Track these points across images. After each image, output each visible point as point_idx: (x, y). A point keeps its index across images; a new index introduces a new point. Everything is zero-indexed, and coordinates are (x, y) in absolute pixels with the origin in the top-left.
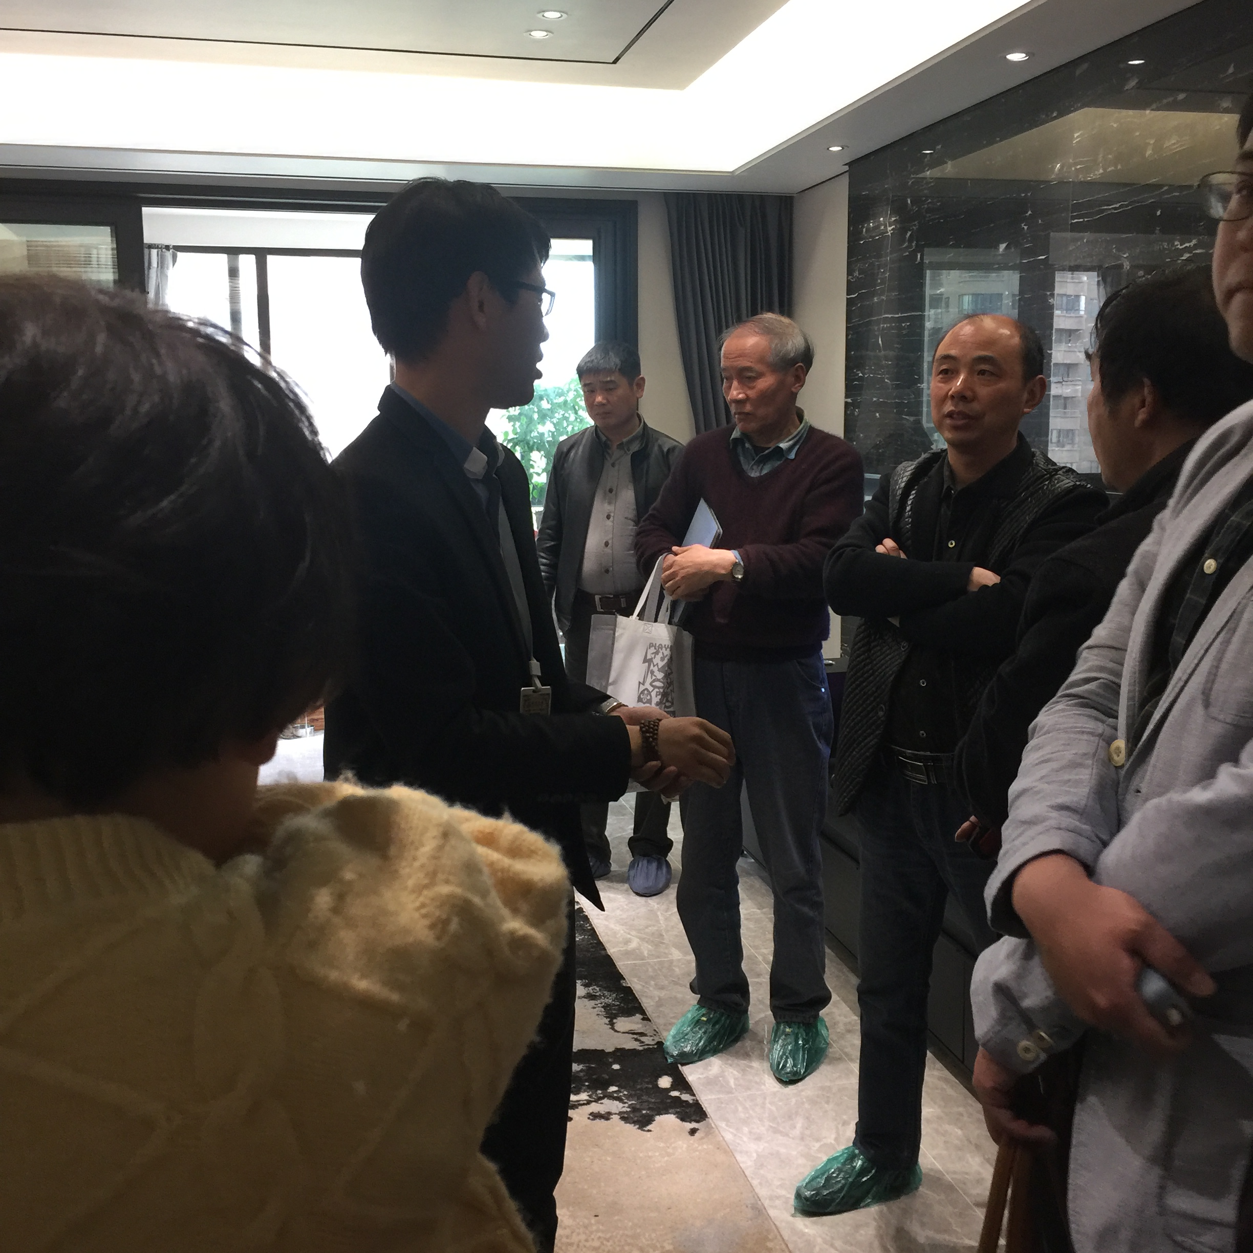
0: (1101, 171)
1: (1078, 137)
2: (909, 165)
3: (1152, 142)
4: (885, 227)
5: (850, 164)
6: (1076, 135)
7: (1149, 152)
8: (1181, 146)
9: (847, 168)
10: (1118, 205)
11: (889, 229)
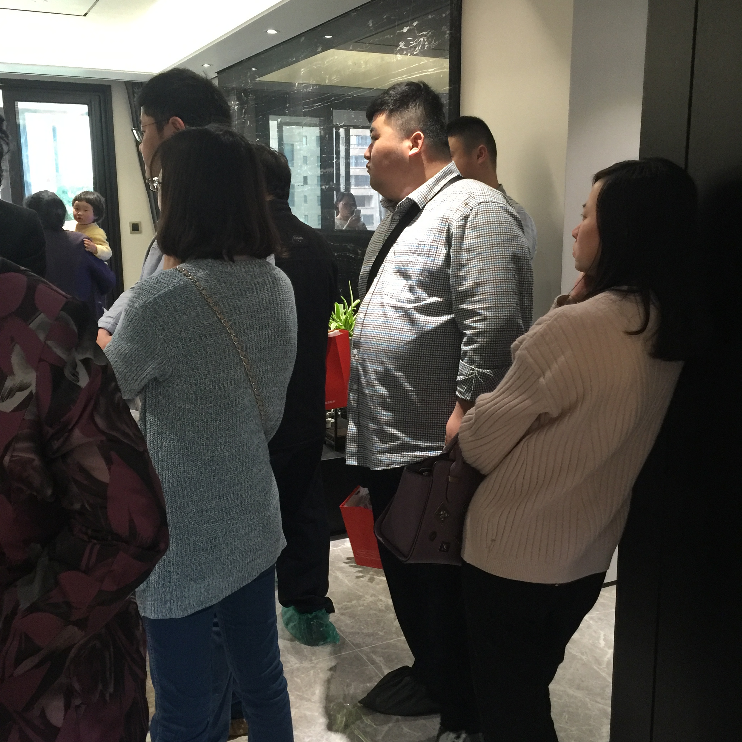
0: (312, 88)
1: (303, 71)
2: (242, 76)
3: (328, 77)
4: (234, 106)
5: (218, 73)
6: (302, 70)
7: (327, 81)
8: (337, 79)
9: (216, 75)
10: (318, 104)
11: (236, 107)
